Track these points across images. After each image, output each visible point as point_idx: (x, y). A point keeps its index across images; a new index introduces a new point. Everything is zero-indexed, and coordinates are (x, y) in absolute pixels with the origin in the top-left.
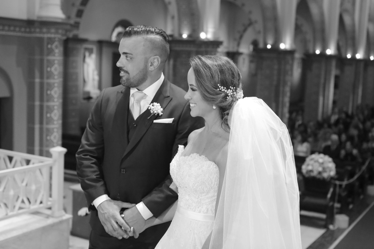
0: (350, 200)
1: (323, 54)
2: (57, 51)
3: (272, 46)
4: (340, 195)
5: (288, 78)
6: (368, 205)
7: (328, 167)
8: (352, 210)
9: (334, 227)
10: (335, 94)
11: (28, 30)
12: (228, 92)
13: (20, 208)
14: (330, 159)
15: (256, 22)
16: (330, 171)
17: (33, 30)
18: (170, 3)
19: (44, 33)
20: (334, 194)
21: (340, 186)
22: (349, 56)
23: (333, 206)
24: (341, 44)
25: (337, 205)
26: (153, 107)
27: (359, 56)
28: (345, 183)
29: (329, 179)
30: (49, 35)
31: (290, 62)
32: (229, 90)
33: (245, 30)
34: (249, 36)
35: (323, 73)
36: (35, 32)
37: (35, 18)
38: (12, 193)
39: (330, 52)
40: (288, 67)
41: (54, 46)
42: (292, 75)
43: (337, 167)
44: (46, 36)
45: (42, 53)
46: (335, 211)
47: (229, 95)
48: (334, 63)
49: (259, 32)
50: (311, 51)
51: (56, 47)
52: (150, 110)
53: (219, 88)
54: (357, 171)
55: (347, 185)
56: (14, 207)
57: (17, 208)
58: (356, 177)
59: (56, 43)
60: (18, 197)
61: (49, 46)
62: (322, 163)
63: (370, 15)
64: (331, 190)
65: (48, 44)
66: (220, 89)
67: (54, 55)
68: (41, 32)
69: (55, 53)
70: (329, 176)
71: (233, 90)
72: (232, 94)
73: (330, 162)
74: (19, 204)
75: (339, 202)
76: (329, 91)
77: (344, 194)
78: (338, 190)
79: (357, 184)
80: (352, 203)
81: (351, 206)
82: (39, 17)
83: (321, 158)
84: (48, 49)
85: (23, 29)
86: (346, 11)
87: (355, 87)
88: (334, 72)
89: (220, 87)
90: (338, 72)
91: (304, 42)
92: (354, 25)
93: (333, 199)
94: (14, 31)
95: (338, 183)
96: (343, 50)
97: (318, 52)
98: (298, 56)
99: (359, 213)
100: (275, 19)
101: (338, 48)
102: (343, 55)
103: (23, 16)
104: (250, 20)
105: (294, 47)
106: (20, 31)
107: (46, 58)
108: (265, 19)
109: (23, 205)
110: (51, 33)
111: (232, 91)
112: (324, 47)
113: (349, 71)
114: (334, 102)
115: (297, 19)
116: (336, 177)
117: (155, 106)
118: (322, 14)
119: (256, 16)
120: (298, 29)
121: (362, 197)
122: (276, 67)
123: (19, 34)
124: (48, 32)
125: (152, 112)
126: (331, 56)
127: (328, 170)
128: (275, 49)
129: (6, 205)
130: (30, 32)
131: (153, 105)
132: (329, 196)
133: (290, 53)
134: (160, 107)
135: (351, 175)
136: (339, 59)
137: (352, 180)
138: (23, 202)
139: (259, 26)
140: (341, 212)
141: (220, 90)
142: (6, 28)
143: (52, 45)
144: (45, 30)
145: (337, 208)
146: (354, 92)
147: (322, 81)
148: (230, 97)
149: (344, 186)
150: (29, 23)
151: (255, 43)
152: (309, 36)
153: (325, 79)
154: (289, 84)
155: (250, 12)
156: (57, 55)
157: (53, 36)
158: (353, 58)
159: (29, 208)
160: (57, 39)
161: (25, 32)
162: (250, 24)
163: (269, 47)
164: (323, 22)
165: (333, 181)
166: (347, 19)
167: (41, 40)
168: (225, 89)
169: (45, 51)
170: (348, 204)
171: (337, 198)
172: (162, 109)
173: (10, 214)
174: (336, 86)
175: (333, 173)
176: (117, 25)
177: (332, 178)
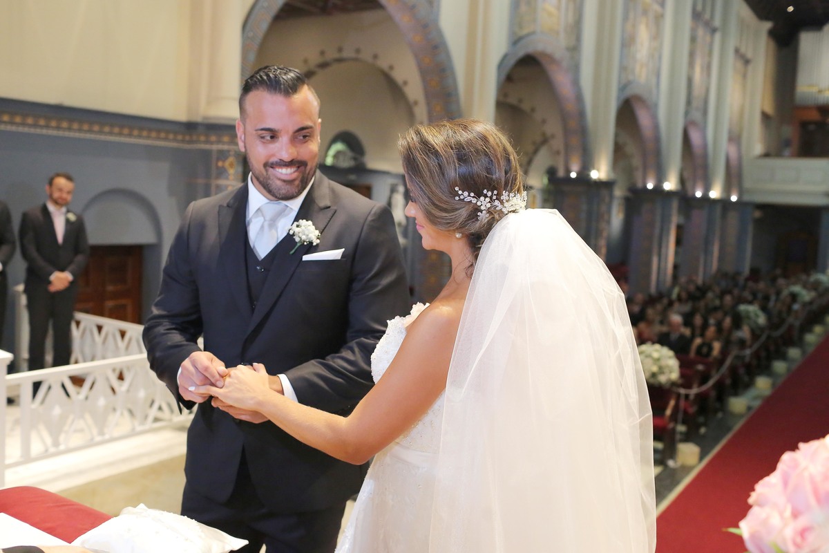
0: (701, 419)
1: (658, 190)
2: (231, 171)
3: (578, 174)
4: (685, 412)
5: (603, 225)
6: (729, 429)
7: (668, 366)
8: (704, 436)
9: (676, 462)
10: (677, 253)
11: (187, 138)
12: (479, 204)
13: (156, 420)
14: (671, 353)
15: (553, 136)
16: (671, 372)
17: (195, 138)
18: (416, 103)
19: (212, 143)
20: (676, 409)
21: (687, 396)
22: (699, 194)
23: (674, 431)
24: (686, 175)
25: (681, 428)
26: (298, 229)
27: (714, 194)
28: (694, 391)
29: (668, 386)
30: (220, 147)
31: (607, 199)
32: (482, 198)
33: (536, 151)
34: (543, 160)
35: (658, 218)
36: (197, 142)
37: (198, 119)
38: (142, 394)
39: (669, 185)
40: (604, 208)
41: (227, 164)
42: (609, 222)
43: (682, 366)
44: (215, 147)
45: (208, 175)
46: (678, 437)
47: (482, 208)
48: (675, 204)
49: (558, 153)
50: (640, 185)
51: (231, 165)
52: (293, 235)
53: (459, 196)
54: (713, 372)
55: (698, 396)
56: (146, 417)
57: (151, 418)
58: (711, 383)
59: (231, 159)
60: (152, 403)
61: (220, 164)
62: (658, 360)
63: (730, 132)
64: (672, 403)
65: (218, 159)
66: (462, 197)
67: (227, 178)
68: (207, 142)
69: (229, 175)
70: (669, 380)
71: (491, 198)
72: (489, 205)
73: (670, 358)
74: (153, 412)
75: (684, 422)
76: (667, 247)
77: (692, 410)
78: (682, 403)
79: (713, 394)
80: (705, 424)
81: (703, 430)
82: (205, 118)
83: (657, 351)
84: (218, 168)
85: (180, 137)
86: (693, 123)
87: (707, 243)
88: (675, 220)
89: (460, 192)
90: (682, 221)
91: (629, 172)
92: (705, 146)
93: (674, 417)
94: (166, 139)
95: (682, 391)
96: (689, 185)
97: (650, 186)
98: (618, 192)
99: (716, 441)
100: (583, 132)
101: (682, 181)
102: (690, 193)
103: (182, 116)
104: (544, 134)
105: (612, 176)
106: (175, 140)
107: (214, 182)
108: (567, 132)
109: (160, 415)
110: (224, 143)
111: (488, 200)
112: (660, 179)
113: (699, 217)
114: (676, 267)
115: (617, 135)
116: (680, 382)
117: (303, 227)
118: (656, 127)
119: (553, 127)
120: (619, 152)
121: (720, 415)
122: (584, 207)
123: (174, 145)
124: (219, 142)
125: (297, 239)
126: (670, 193)
127: (666, 370)
128: (583, 179)
129: (131, 412)
130: (191, 142)
131: (298, 226)
132: (668, 412)
133: (607, 185)
134: (314, 227)
135: (704, 379)
136: (684, 198)
137: (704, 388)
138: (160, 408)
139: (558, 143)
140: (687, 438)
141: (460, 200)
142: (154, 134)
143: (224, 161)
144: (213, 138)
145: (681, 433)
146: (707, 251)
147: (657, 231)
148: (484, 212)
149: (692, 397)
150: (190, 127)
151: (551, 172)
152: (637, 162)
153: (662, 229)
154: (605, 234)
155: (544, 122)
156: (231, 177)
157: (225, 147)
158: (705, 198)
159: (170, 420)
160: (232, 153)
161: (183, 141)
162: (545, 141)
163: (573, 175)
164: (657, 139)
165: (675, 389)
166: (695, 137)
167: (206, 154)
168: (473, 197)
169: (214, 171)
170: (698, 426)
171: (680, 416)
172: (317, 233)
173: (139, 428)
174: (679, 242)
175: (675, 375)
176: (335, 140)
177: (673, 384)
